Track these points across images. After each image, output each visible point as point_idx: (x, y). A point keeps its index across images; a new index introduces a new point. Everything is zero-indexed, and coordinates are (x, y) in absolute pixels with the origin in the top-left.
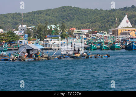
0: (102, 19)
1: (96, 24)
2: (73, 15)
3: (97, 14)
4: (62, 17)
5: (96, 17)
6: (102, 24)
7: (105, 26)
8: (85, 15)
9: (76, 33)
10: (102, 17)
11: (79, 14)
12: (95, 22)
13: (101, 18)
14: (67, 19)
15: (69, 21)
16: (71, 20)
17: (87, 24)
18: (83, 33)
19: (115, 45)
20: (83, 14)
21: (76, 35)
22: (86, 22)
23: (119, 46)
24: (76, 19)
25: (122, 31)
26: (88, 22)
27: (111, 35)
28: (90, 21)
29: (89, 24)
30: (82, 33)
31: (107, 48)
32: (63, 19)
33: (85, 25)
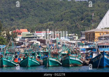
0: (72, 16)
1: (63, 23)
2: (28, 9)
3: (66, 8)
4: (9, 12)
5: (63, 13)
6: (72, 24)
7: (76, 26)
8: (47, 10)
9: (25, 38)
10: (74, 12)
11: (37, 7)
12: (62, 20)
13: (72, 14)
14: (17, 15)
15: (20, 18)
16: (23, 17)
17: (49, 23)
18: (36, 37)
19: (71, 58)
20: (43, 8)
21: (24, 41)
22: (48, 20)
23: (77, 59)
24: (32, 16)
25: (100, 35)
26: (51, 20)
27: (83, 40)
28: (53, 18)
29: (52, 22)
30: (33, 37)
31: (56, 64)
32: (12, 15)
33: (45, 25)
